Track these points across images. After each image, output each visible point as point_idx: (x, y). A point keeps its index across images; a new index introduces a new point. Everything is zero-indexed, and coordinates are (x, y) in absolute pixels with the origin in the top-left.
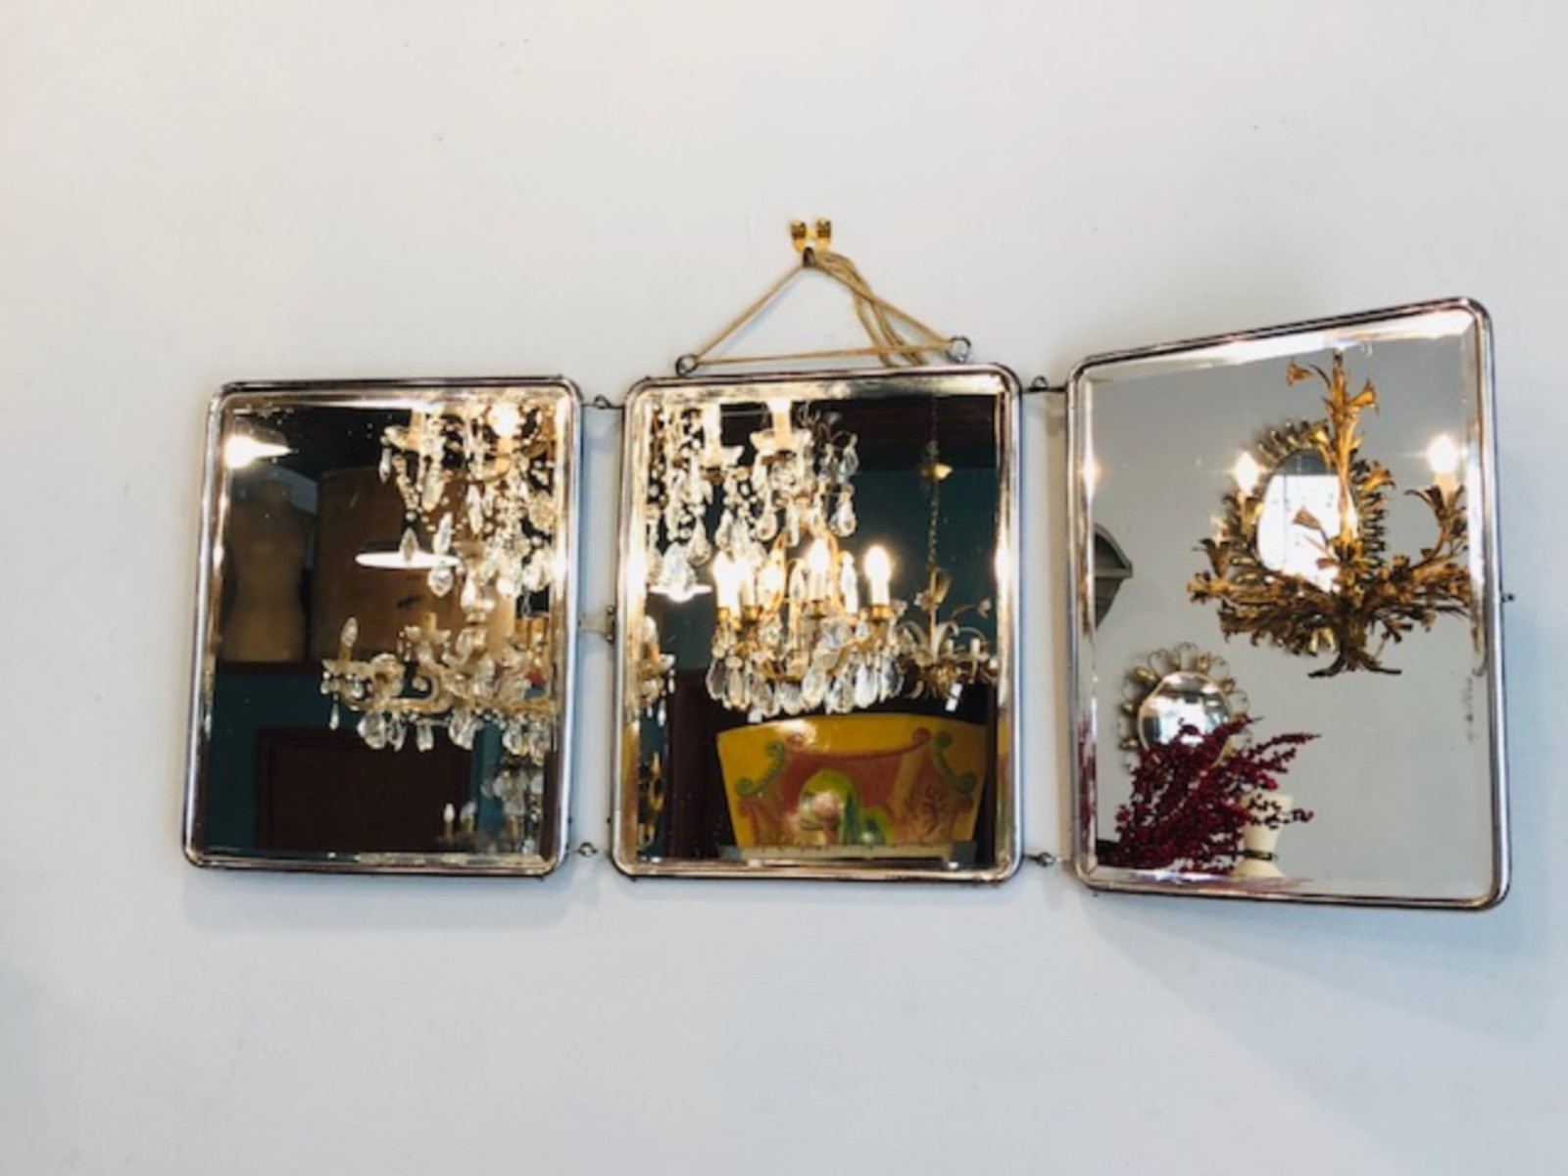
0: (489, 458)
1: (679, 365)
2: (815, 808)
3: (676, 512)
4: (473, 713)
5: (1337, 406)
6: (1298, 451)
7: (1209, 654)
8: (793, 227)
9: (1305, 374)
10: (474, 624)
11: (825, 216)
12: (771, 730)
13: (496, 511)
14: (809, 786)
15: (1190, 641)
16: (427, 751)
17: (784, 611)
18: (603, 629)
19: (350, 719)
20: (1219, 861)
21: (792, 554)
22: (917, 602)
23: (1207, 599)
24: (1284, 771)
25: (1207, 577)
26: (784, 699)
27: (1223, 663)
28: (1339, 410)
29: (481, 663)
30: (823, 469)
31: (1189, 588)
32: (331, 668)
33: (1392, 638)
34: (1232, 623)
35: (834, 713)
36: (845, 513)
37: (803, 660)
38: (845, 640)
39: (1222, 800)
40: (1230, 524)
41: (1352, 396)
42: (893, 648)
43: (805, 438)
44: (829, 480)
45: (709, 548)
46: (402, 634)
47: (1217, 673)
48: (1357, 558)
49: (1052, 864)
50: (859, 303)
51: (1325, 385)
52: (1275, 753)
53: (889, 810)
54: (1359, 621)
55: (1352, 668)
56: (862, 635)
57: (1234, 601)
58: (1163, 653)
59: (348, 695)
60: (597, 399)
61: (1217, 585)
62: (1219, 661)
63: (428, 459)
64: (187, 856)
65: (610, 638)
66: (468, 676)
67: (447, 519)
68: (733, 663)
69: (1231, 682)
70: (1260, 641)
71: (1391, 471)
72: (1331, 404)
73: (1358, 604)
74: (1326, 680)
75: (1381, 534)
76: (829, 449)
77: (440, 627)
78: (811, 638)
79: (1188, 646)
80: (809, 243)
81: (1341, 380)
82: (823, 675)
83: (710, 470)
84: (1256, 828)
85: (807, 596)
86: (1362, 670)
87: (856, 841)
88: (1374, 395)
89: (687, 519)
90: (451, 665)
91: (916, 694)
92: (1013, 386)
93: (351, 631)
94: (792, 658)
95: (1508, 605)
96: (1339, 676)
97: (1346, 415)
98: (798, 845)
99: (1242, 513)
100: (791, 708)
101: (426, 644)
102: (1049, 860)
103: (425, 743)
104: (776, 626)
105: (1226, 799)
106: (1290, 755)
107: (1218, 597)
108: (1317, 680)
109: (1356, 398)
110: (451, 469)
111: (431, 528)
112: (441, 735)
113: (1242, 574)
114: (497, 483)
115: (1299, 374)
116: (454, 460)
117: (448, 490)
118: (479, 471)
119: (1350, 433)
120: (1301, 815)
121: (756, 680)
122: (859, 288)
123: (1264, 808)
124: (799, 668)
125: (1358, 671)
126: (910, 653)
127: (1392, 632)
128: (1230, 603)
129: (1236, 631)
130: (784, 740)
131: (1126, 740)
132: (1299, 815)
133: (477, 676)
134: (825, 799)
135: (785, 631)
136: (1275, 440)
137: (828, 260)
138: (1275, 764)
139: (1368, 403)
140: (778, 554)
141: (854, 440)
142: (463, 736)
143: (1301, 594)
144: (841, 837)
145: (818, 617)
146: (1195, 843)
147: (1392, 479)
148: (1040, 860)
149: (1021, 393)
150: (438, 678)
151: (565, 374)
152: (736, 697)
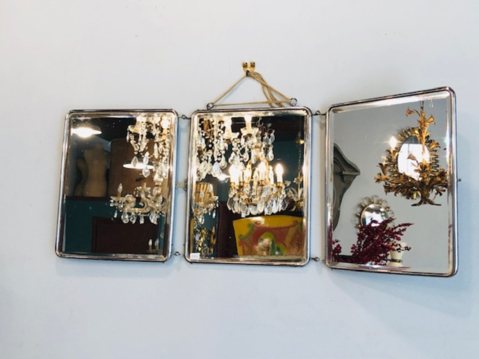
0: (160, 135)
1: (208, 106)
2: (263, 244)
3: (217, 152)
4: (156, 212)
5: (421, 122)
6: (411, 136)
7: (381, 199)
8: (244, 64)
9: (412, 113)
10: (157, 186)
11: (253, 61)
12: (249, 220)
13: (163, 151)
14: (262, 237)
15: (376, 194)
16: (142, 224)
17: (251, 183)
18: (183, 187)
19: (120, 214)
20: (382, 262)
21: (254, 166)
22: (294, 182)
23: (380, 181)
24: (402, 235)
25: (380, 174)
26: (251, 210)
27: (386, 202)
28: (422, 123)
29: (159, 198)
30: (264, 140)
31: (375, 178)
32: (113, 199)
33: (439, 194)
34: (388, 189)
35: (267, 215)
36: (271, 154)
37: (257, 199)
38: (270, 193)
39: (383, 243)
40: (388, 159)
41: (427, 119)
42: (283, 195)
43: (256, 130)
44: (266, 144)
45: (226, 164)
46: (135, 189)
47: (384, 205)
48: (428, 169)
49: (319, 261)
50: (263, 88)
51: (418, 115)
52: (400, 229)
53: (285, 245)
54: (427, 189)
55: (425, 203)
56: (274, 191)
57: (390, 182)
58: (367, 198)
59: (119, 207)
60: (183, 116)
61: (383, 177)
62: (385, 201)
63: (142, 136)
64: (56, 253)
65: (185, 189)
66: (155, 202)
67: (147, 154)
68: (236, 199)
69: (389, 208)
70: (397, 194)
71: (439, 143)
72: (420, 122)
73: (427, 184)
74: (417, 207)
75: (438, 162)
76: (266, 134)
77: (147, 186)
78: (260, 192)
79: (376, 196)
80: (249, 69)
81: (423, 115)
82: (264, 203)
83: (227, 140)
84: (394, 252)
85: (259, 179)
86: (428, 204)
87: (274, 254)
88: (434, 119)
89: (220, 155)
90: (150, 198)
91: (294, 209)
92: (309, 113)
93: (120, 188)
94: (254, 198)
95: (459, 182)
96: (421, 206)
97: (424, 125)
98: (259, 255)
99: (392, 155)
100: (254, 213)
101: (143, 191)
102: (318, 259)
103: (142, 222)
104: (248, 188)
105: (385, 243)
106: (404, 230)
107: (384, 181)
108: (414, 207)
109: (428, 120)
110: (149, 139)
111: (143, 156)
112: (147, 219)
113: (393, 174)
114: (163, 143)
115: (410, 112)
116: (150, 136)
117: (148, 145)
118: (157, 139)
119: (426, 131)
120: (407, 249)
121: (242, 204)
122: (263, 83)
123: (396, 246)
124: (256, 201)
125: (427, 205)
126: (292, 197)
127: (439, 192)
128: (388, 183)
129: (389, 192)
130: (253, 223)
131: (358, 225)
132: (407, 248)
133: (157, 202)
134: (266, 241)
135: (251, 189)
136: (404, 133)
137: (254, 74)
138: (399, 233)
139: (432, 122)
140: (249, 166)
141: (274, 131)
142: (153, 219)
143: (410, 181)
144: (270, 253)
145: (262, 185)
146: (375, 256)
147: (440, 145)
148: (315, 259)
149: (312, 115)
150: (147, 202)
151: (173, 108)
152: (237, 209)
